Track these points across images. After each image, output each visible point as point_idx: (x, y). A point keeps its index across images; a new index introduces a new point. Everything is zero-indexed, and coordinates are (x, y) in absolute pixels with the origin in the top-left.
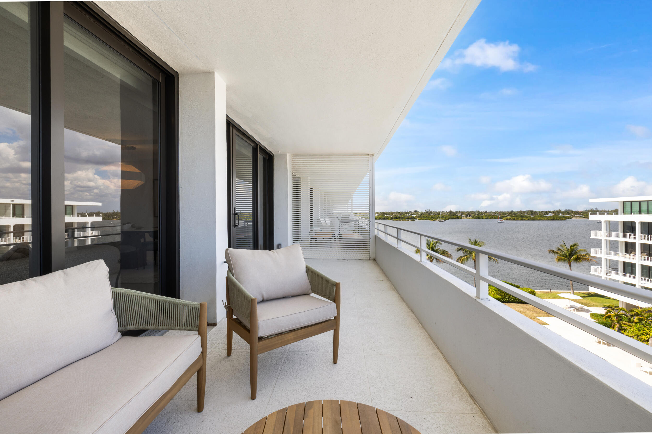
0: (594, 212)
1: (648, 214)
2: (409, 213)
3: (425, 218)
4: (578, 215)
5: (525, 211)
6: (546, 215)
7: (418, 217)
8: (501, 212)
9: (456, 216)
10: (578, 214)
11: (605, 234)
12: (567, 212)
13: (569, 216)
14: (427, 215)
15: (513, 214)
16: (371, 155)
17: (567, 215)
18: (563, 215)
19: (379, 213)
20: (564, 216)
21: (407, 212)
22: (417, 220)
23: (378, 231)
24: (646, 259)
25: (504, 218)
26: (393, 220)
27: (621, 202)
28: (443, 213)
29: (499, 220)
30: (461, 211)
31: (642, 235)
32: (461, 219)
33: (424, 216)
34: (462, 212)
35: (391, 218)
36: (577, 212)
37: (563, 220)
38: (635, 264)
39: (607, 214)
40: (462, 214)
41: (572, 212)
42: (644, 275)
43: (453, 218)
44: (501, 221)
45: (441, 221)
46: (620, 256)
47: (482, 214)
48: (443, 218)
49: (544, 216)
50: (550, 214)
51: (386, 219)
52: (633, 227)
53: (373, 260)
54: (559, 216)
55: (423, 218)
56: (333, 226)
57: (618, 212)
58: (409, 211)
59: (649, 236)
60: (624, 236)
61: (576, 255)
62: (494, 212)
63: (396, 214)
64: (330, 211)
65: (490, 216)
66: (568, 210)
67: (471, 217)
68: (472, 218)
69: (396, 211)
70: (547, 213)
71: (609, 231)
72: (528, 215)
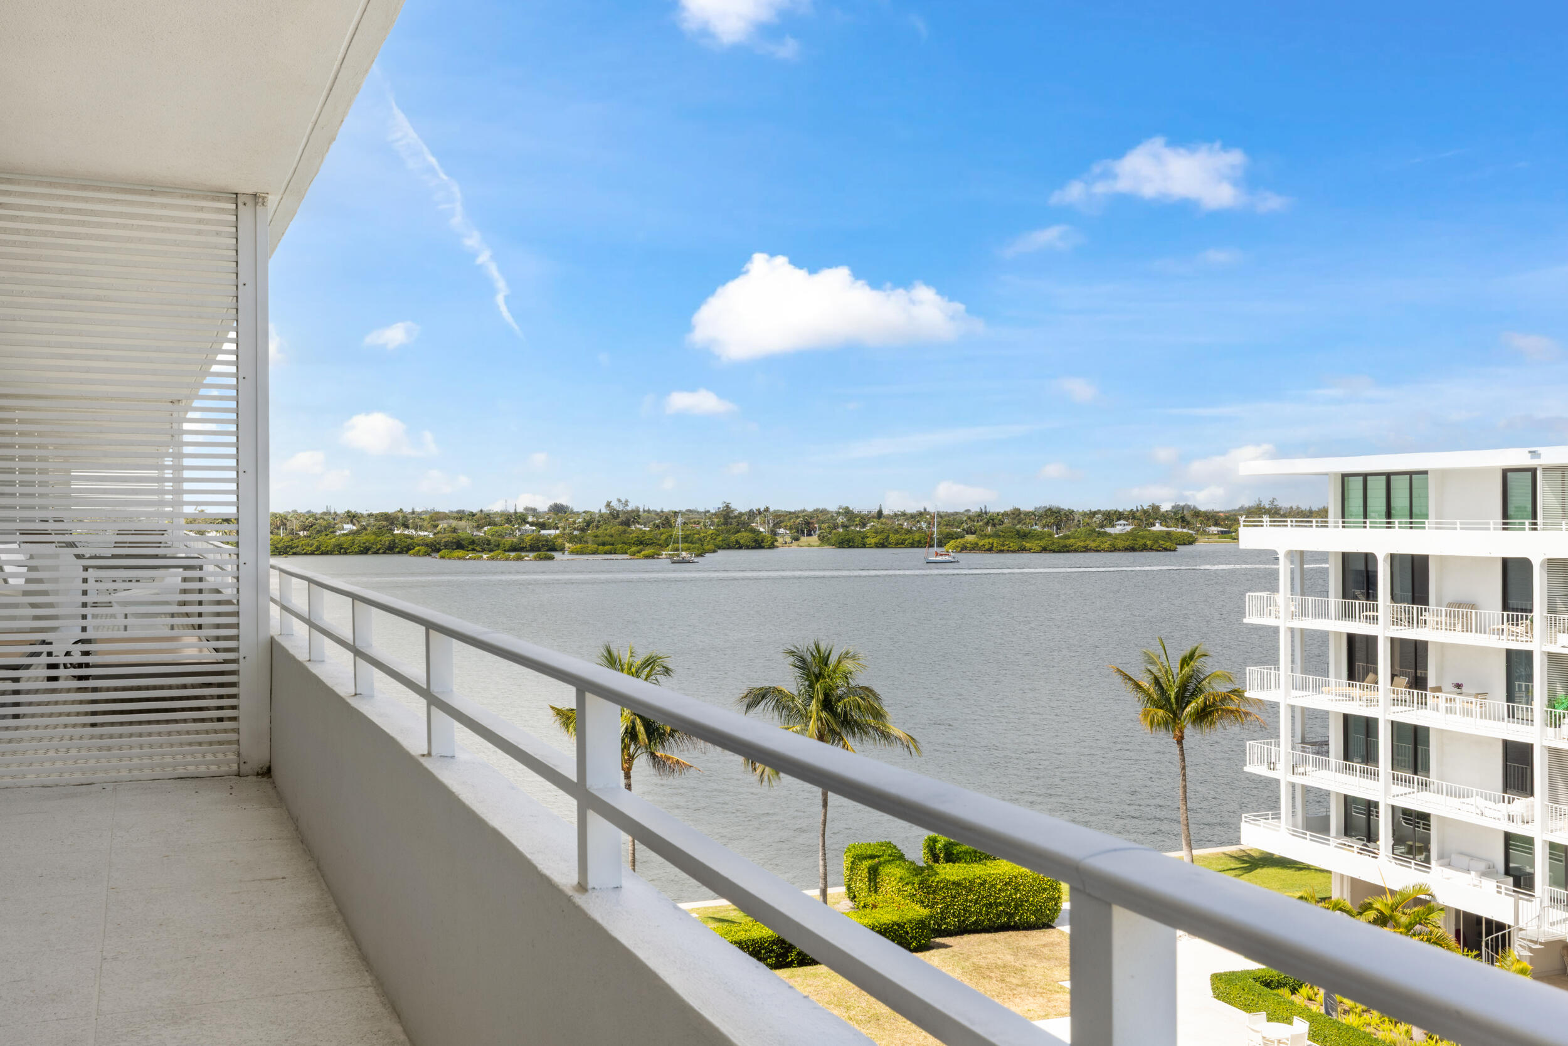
0: (1256, 513)
1: (1411, 523)
2: (522, 519)
3: (604, 544)
4: (1214, 529)
5: (1031, 509)
6: (1109, 530)
7: (572, 539)
8: (940, 516)
9: (751, 535)
10: (1216, 524)
11: (1287, 607)
12: (1183, 516)
13: (1185, 530)
14: (615, 528)
15: (987, 524)
16: (250, 203)
17: (1180, 530)
18: (1168, 527)
19: (362, 515)
20: (1168, 533)
21: (512, 511)
22: (567, 556)
23: (285, 613)
24: (1405, 701)
25: (952, 542)
26: (438, 555)
27: (1336, 474)
28: (690, 516)
29: (931, 554)
30: (771, 510)
31: (1393, 606)
32: (772, 546)
33: (600, 532)
34: (775, 512)
35: (427, 545)
36: (1213, 516)
37: (1166, 550)
38: (1376, 720)
39: (1294, 524)
40: (777, 525)
41: (1197, 514)
42: (1403, 764)
43: (737, 542)
44: (939, 558)
45: (684, 561)
46: (1334, 694)
47: (864, 525)
48: (691, 542)
49: (1099, 533)
50: (1122, 522)
51: (399, 553)
52: (1370, 573)
53: (258, 774)
54: (1153, 533)
55: (594, 542)
56: (45, 593)
57: (1327, 517)
58: (526, 509)
59: (1413, 608)
60: (1347, 614)
61: (1201, 699)
62: (913, 516)
63: (454, 523)
64: (43, 508)
65: (897, 532)
66: (1183, 508)
67: (814, 539)
68: (819, 542)
69: (455, 509)
70: (1112, 517)
71: (1301, 595)
72: (1044, 526)
